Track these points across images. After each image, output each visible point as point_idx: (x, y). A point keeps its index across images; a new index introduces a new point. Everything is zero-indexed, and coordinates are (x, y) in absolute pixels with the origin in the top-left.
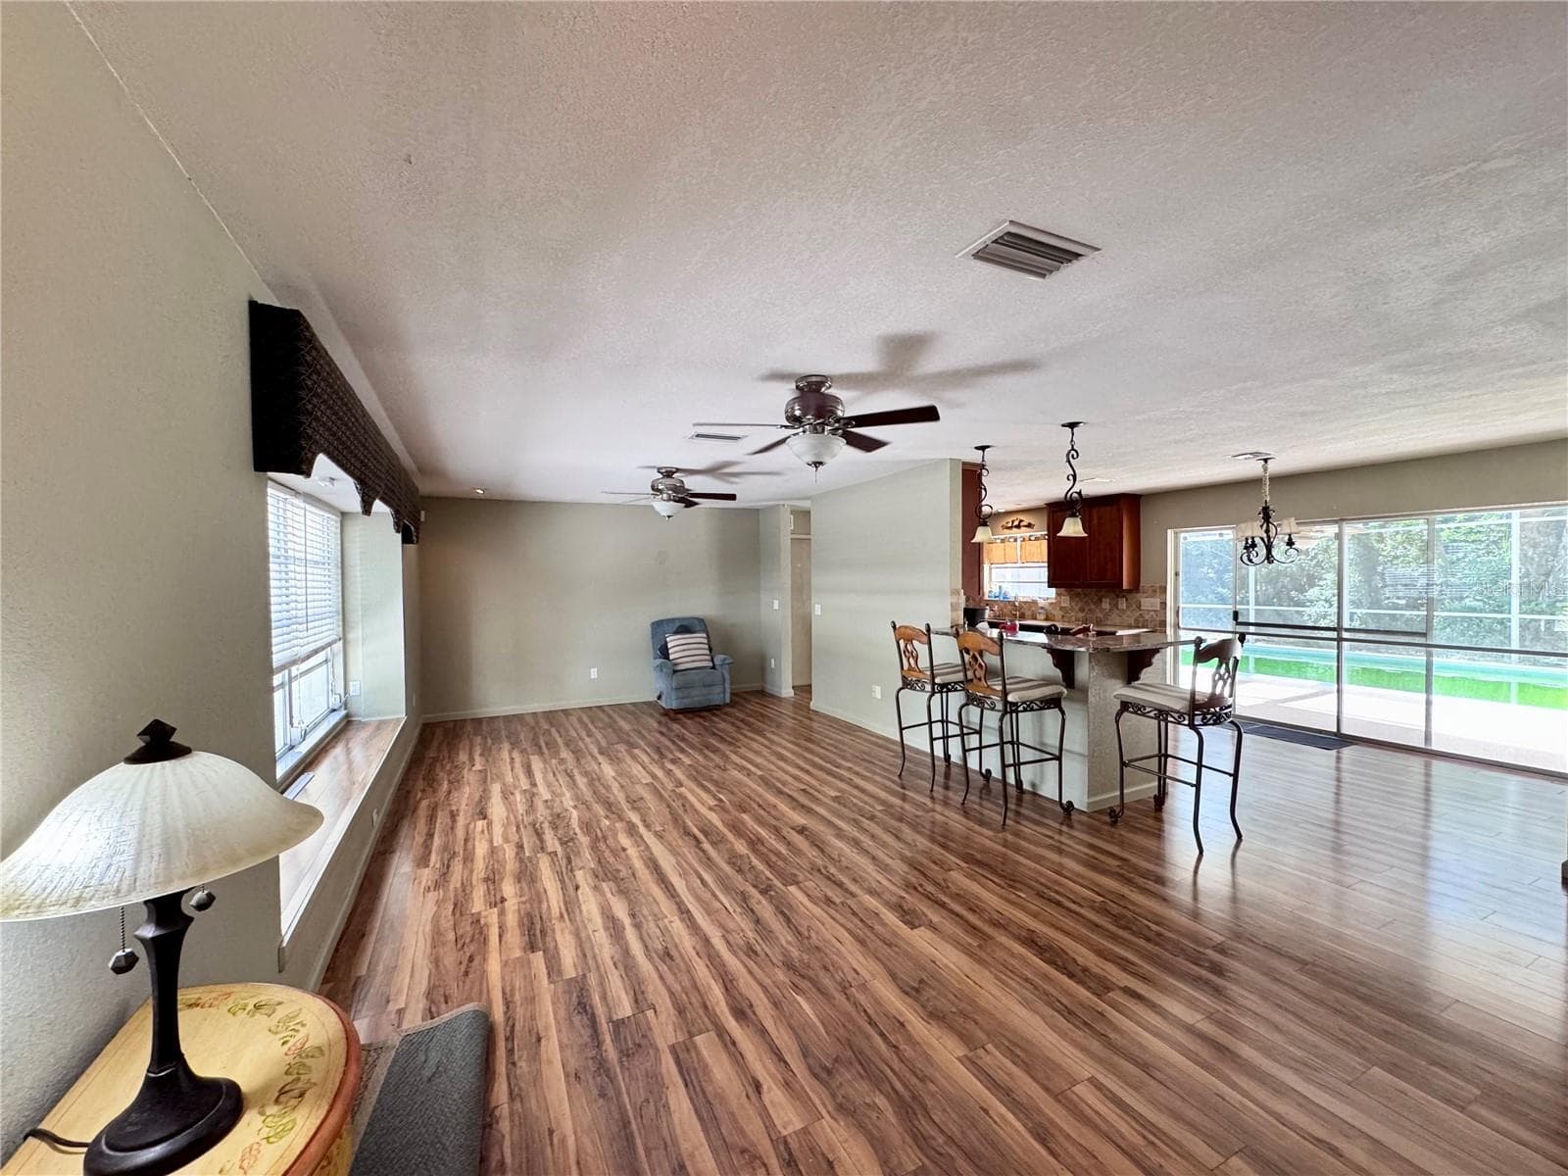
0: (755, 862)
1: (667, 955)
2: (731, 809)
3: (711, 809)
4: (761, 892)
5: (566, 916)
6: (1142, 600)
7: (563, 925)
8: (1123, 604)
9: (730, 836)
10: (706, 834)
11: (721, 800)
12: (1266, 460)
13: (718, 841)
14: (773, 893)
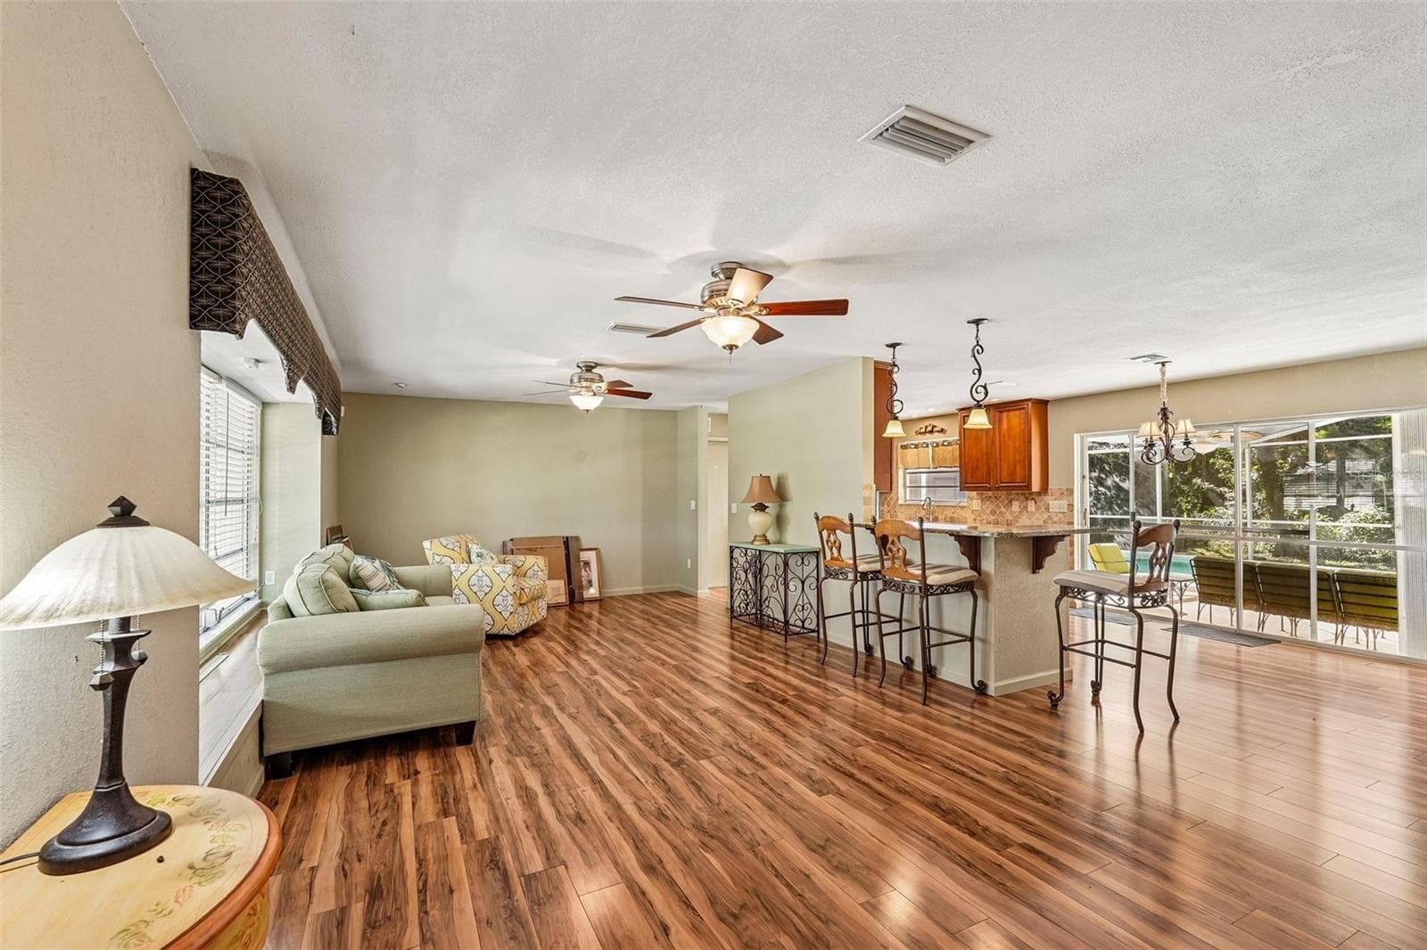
0: (668, 739)
1: (579, 819)
2: (645, 694)
3: (625, 694)
4: (673, 765)
5: (479, 785)
6: (1051, 502)
7: (476, 793)
8: (1031, 506)
9: (643, 717)
10: (619, 715)
11: (635, 686)
12: (1163, 364)
13: (630, 722)
14: (684, 766)
